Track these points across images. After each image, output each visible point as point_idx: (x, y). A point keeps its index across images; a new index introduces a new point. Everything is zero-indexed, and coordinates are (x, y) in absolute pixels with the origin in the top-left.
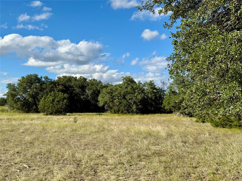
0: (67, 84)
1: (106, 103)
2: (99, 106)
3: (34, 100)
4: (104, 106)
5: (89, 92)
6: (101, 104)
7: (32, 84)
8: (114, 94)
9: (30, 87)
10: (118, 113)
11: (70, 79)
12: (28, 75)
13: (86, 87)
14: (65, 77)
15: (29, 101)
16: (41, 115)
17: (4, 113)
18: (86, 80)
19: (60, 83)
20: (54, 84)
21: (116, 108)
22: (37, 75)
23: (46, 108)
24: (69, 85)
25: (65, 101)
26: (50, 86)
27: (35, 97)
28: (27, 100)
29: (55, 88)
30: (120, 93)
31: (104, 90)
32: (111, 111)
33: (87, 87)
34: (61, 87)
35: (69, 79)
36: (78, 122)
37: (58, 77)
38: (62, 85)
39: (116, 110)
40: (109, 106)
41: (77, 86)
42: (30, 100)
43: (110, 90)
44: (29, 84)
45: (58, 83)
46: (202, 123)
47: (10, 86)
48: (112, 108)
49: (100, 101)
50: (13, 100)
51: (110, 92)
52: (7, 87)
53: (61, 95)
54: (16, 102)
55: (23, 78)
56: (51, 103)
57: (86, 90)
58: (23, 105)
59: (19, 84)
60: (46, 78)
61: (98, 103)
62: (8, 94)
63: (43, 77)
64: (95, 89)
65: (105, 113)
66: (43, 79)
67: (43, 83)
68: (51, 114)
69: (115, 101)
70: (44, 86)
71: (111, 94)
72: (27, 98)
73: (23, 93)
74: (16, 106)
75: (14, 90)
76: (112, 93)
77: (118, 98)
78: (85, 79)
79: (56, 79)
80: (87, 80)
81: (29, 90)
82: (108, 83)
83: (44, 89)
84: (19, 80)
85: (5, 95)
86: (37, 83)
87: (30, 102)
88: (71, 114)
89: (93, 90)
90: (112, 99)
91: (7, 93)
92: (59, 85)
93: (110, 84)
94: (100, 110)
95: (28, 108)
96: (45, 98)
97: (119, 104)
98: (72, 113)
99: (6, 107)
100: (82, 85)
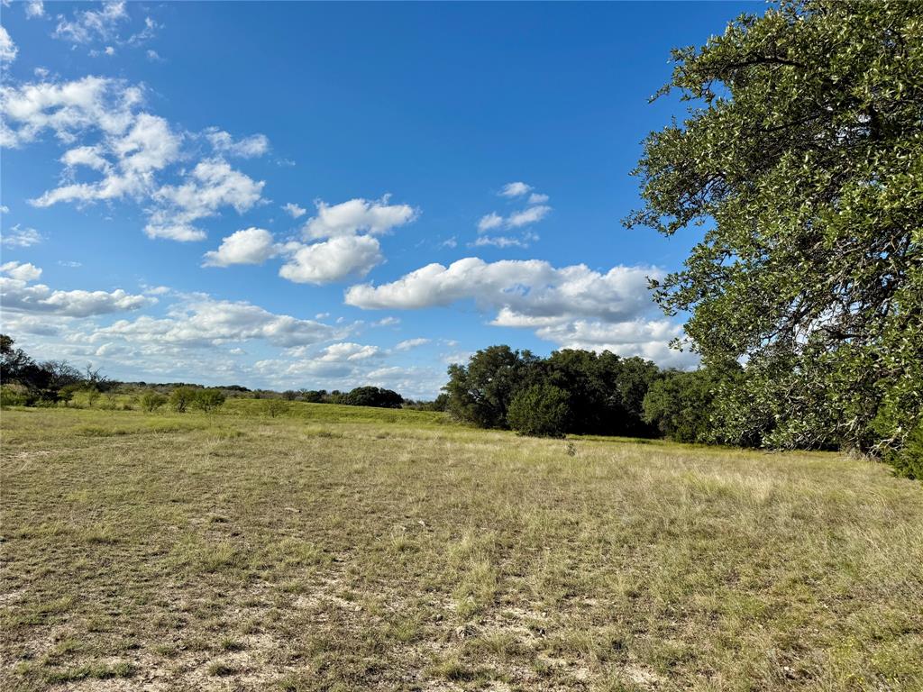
0: (573, 368)
1: (660, 415)
2: (643, 422)
3: (500, 400)
4: (655, 422)
5: (622, 387)
6: (648, 418)
7: (497, 367)
8: (681, 395)
9: (493, 373)
10: (692, 443)
11: (579, 356)
12: (491, 347)
13: (616, 375)
14: (568, 352)
15: (490, 403)
16: (511, 435)
17: (443, 427)
18: (616, 360)
19: (555, 366)
20: (543, 366)
21: (685, 429)
22: (509, 348)
23: (522, 420)
24: (576, 371)
25: (562, 405)
26: (534, 372)
27: (502, 394)
28: (487, 401)
29: (544, 376)
30: (697, 393)
31: (658, 384)
32: (674, 436)
33: (619, 376)
34: (557, 375)
35: (577, 357)
36: (577, 455)
37: (553, 353)
38: (562, 370)
39: (687, 434)
40: (670, 424)
41: (593, 373)
42: (493, 401)
43: (673, 383)
44: (491, 367)
45: (552, 366)
46: (907, 480)
47: (454, 370)
48: (676, 428)
49: (647, 411)
50: (459, 399)
51: (673, 390)
52: (450, 372)
53: (554, 392)
54: (464, 405)
55: (480, 352)
56: (532, 409)
57: (615, 382)
58: (478, 412)
59: (471, 367)
60: (527, 354)
61: (640, 415)
62: (450, 387)
63: (520, 351)
64: (637, 380)
65: (661, 441)
66: (521, 357)
67: (521, 364)
68: (533, 433)
69: (684, 411)
70: (521, 371)
71: (674, 393)
72: (487, 396)
73: (479, 385)
74: (465, 412)
75: (462, 378)
76: (677, 392)
77: (691, 405)
78: (615, 358)
79: (549, 356)
80: (620, 360)
81: (490, 380)
82: (672, 367)
83: (522, 378)
84: (472, 359)
85: (444, 389)
86: (508, 364)
87: (492, 405)
88: (578, 437)
89: (633, 383)
90: (678, 405)
91: (448, 384)
92: (553, 370)
93: (678, 369)
94: (648, 432)
95: (487, 417)
96: (521, 398)
97: (694, 420)
98: (581, 435)
99: (446, 415)
100: (607, 372)
